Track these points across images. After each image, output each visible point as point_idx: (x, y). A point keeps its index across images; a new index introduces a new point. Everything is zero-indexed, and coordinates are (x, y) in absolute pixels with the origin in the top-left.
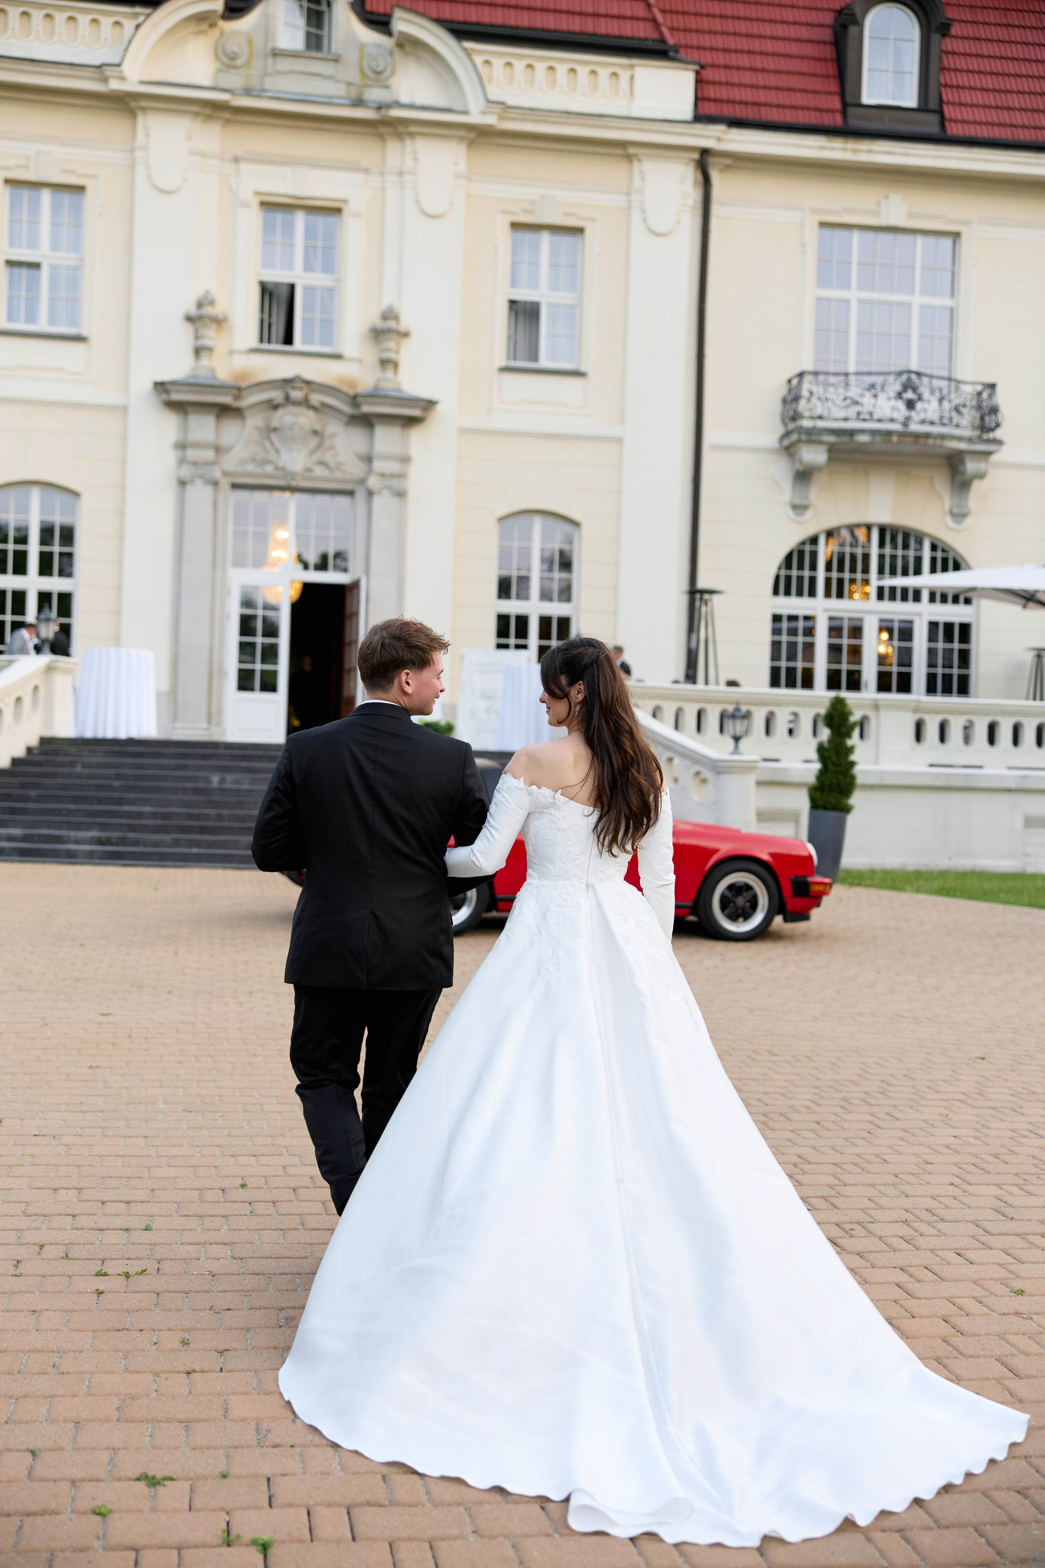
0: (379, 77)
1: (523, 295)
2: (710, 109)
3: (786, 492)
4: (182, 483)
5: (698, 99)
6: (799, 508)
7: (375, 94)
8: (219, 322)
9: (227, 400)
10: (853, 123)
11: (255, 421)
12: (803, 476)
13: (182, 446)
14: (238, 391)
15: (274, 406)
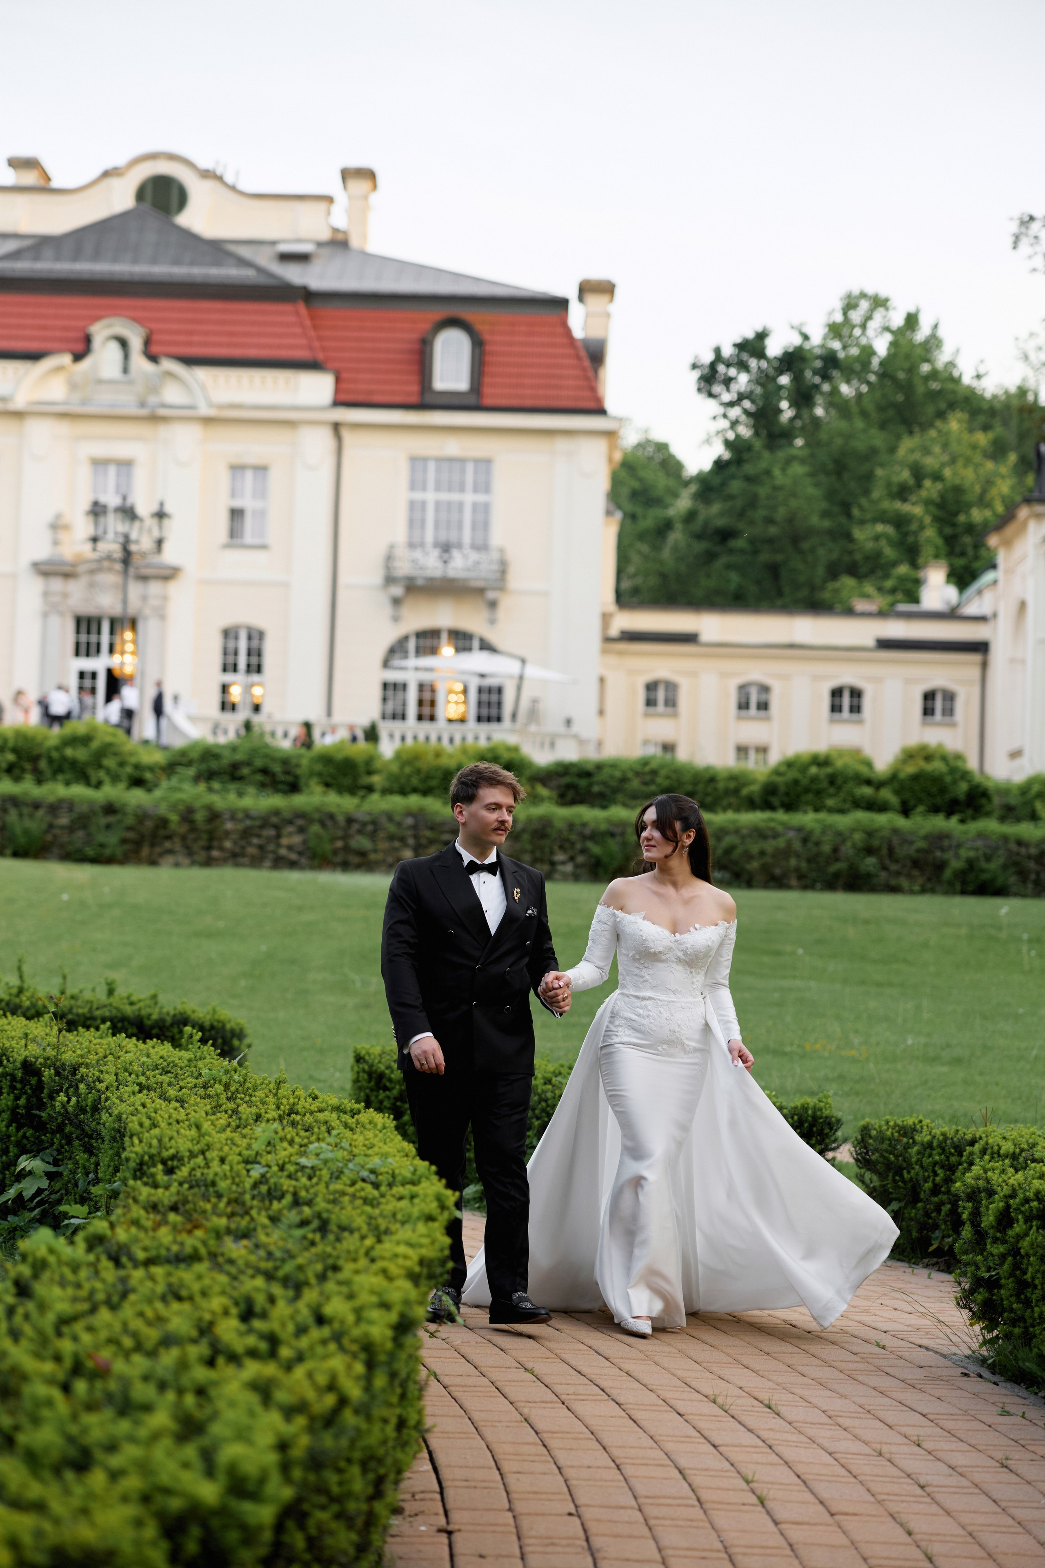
0: (155, 390)
1: (237, 503)
2: (343, 397)
3: (387, 610)
4: (45, 615)
5: (337, 390)
6: (396, 619)
7: (152, 400)
8: (66, 527)
9: (67, 569)
10: (429, 399)
11: (83, 581)
12: (396, 602)
13: (46, 594)
14: (74, 565)
15: (92, 572)
